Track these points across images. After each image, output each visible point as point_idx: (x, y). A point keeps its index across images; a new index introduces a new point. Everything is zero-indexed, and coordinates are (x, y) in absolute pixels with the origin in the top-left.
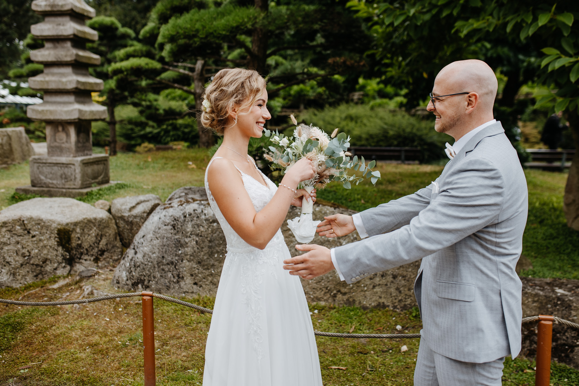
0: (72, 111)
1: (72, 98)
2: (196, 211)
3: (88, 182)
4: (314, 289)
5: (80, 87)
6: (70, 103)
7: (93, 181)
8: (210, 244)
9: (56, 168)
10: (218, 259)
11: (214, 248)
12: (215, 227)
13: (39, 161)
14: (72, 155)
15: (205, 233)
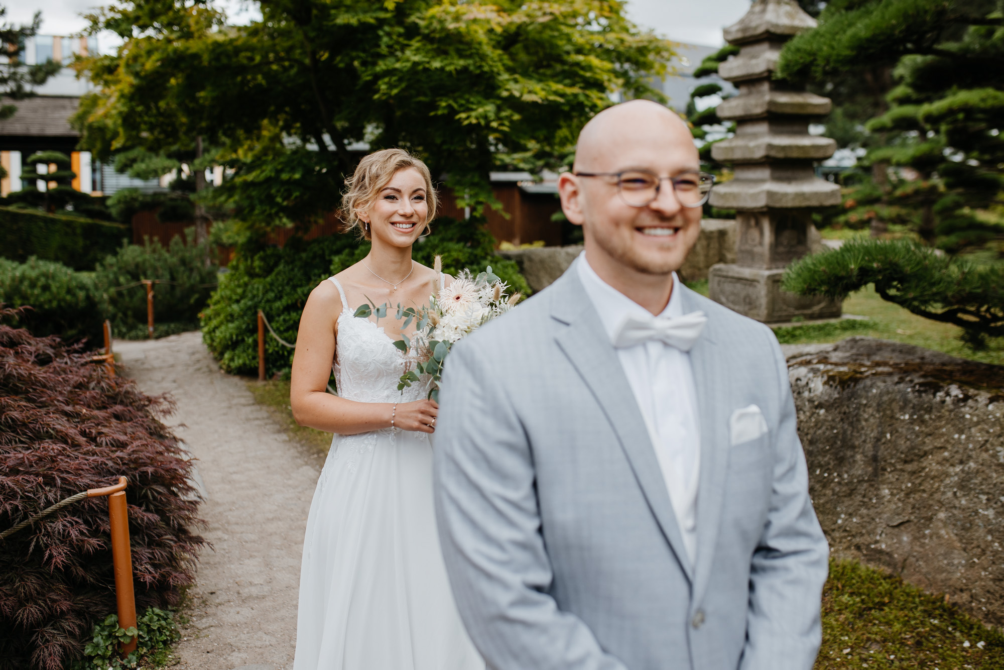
0: (759, 194)
1: (765, 173)
2: (799, 382)
3: (784, 314)
4: (988, 592)
5: (773, 153)
6: (762, 181)
7: (797, 312)
8: (811, 448)
9: (739, 286)
10: (820, 479)
11: (816, 456)
12: (822, 417)
13: (719, 273)
14: (765, 266)
15: (805, 425)
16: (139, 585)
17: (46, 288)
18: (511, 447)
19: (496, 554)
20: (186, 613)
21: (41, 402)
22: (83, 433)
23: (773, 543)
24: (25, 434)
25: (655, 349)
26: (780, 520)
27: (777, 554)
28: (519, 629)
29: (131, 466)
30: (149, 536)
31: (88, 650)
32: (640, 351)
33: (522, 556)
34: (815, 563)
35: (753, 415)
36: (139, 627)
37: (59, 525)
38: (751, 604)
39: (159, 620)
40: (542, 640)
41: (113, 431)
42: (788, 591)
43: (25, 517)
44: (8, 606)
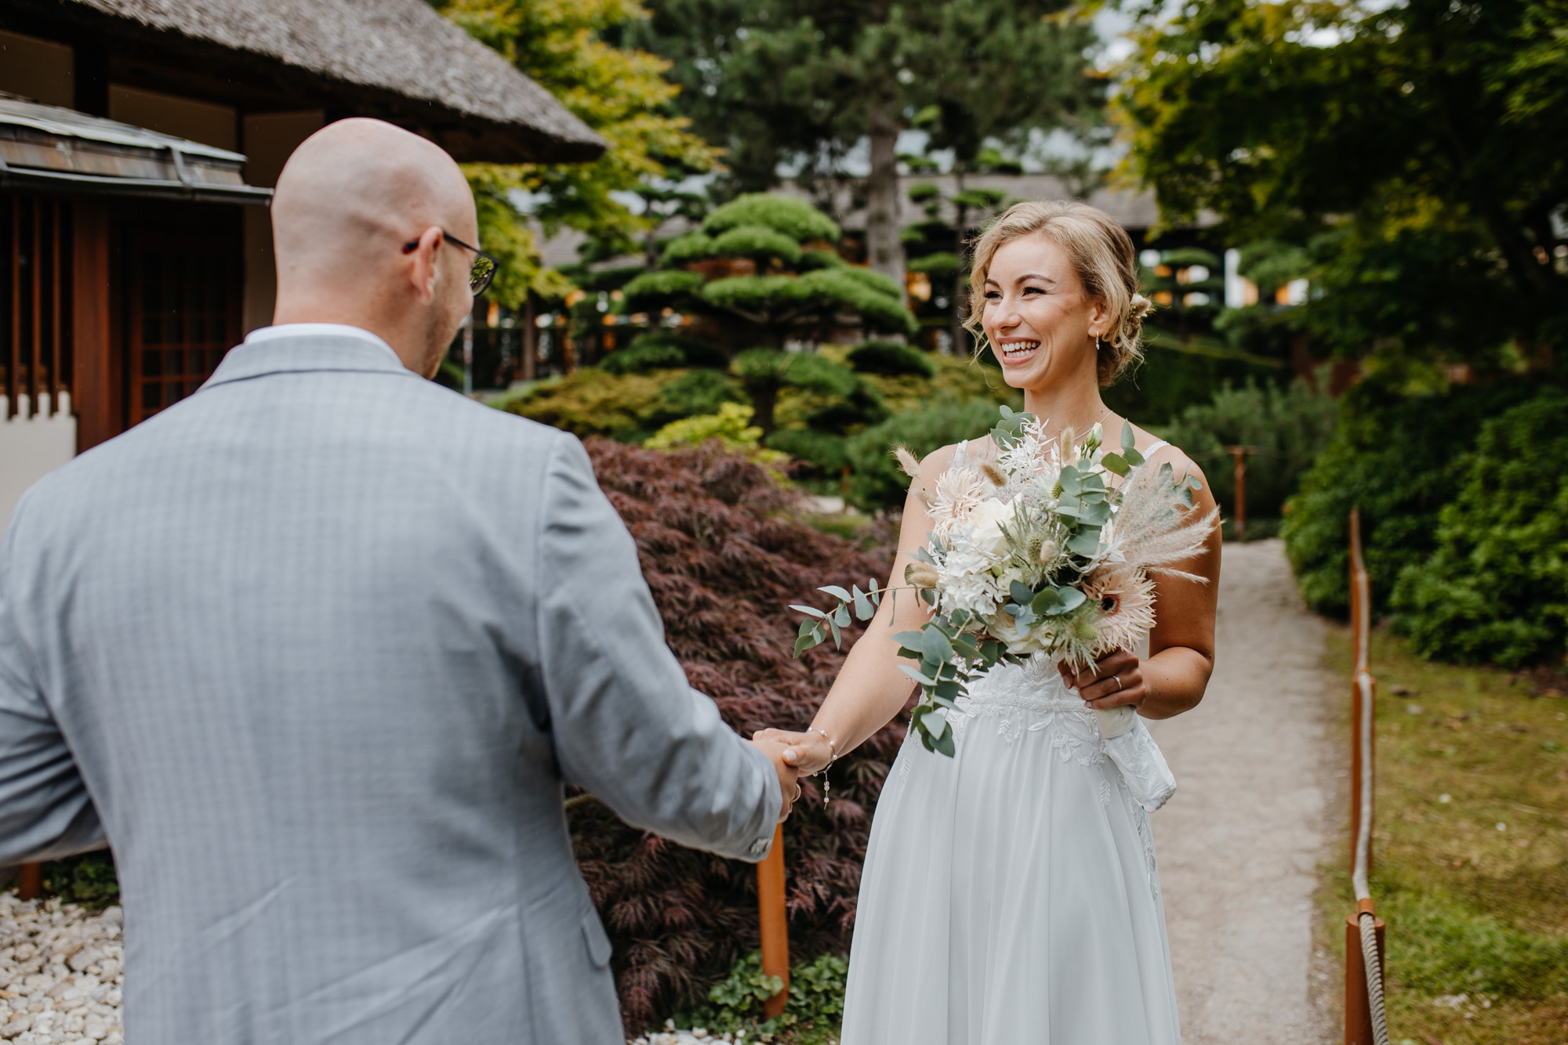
21: (770, 605)
24: (717, 647)
30: (844, 840)
31: (714, 994)
36: (792, 981)
39: (831, 979)
44: (601, 892)
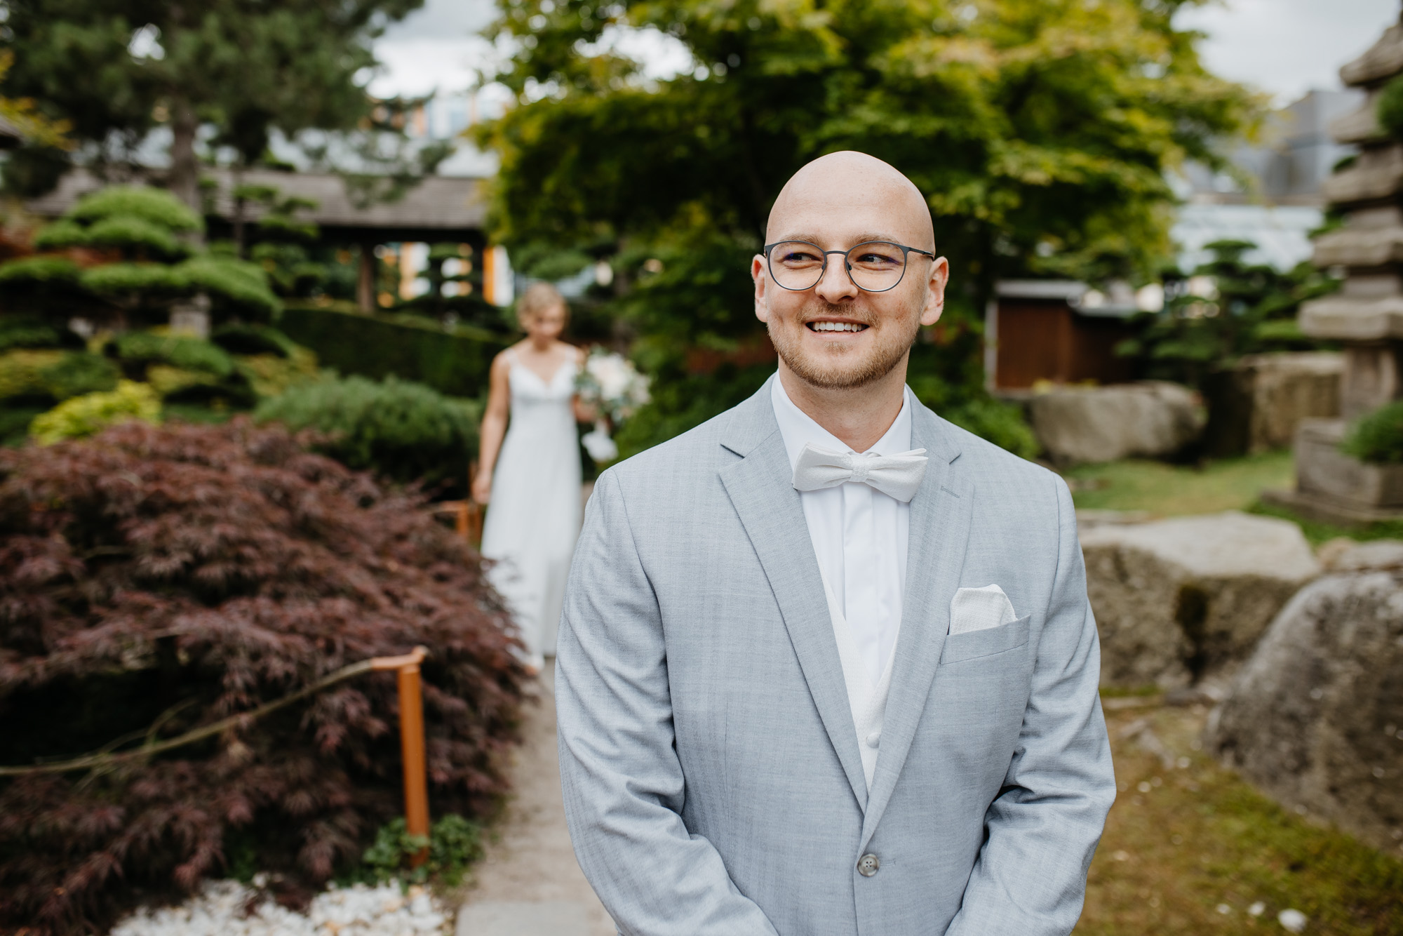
1: (1388, 286)
6: (1382, 297)
16: (430, 784)
17: (404, 417)
18: (635, 611)
19: (605, 746)
20: (499, 828)
22: (388, 593)
23: (1024, 781)
25: (855, 497)
26: (1036, 750)
27: (1030, 797)
28: (619, 842)
29: (435, 636)
31: (370, 856)
32: (833, 499)
33: (638, 753)
34: (1084, 815)
35: (992, 595)
36: (431, 835)
37: (336, 701)
38: (978, 857)
39: (458, 831)
40: (648, 861)
41: (423, 594)
42: (1032, 848)
43: (299, 686)
